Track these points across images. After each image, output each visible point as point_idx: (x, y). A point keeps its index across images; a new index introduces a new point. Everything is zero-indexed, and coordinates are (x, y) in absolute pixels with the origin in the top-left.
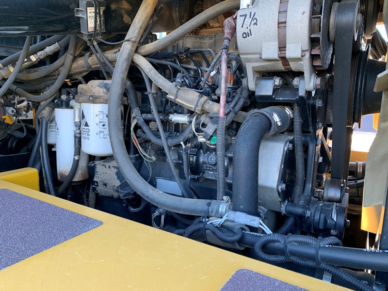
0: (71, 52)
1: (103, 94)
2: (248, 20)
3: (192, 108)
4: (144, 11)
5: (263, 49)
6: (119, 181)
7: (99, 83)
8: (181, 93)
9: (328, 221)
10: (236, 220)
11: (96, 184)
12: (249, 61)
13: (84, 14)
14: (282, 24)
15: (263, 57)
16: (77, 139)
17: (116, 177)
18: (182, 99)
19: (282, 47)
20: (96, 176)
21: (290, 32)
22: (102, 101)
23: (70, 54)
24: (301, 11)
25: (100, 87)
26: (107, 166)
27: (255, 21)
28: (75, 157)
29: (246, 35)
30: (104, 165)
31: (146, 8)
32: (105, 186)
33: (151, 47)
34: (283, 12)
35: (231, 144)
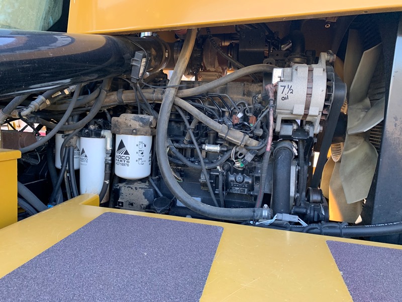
0: (106, 89)
1: (139, 127)
2: (286, 90)
3: (239, 143)
4: (183, 63)
5: (295, 108)
6: (146, 200)
7: (134, 117)
8: (230, 132)
9: (321, 216)
10: (283, 219)
11: (120, 205)
12: (281, 113)
13: (139, 64)
14: (309, 95)
15: (294, 113)
16: (108, 166)
17: (143, 197)
18: (231, 137)
19: (307, 108)
20: (121, 197)
21: (313, 100)
22: (143, 133)
23: (105, 90)
24: (321, 89)
25: (136, 120)
26: (134, 188)
27: (291, 91)
28: (106, 181)
29: (284, 99)
30: (130, 187)
31: (185, 61)
32: (130, 206)
33: (189, 93)
34: (310, 88)
35: (255, 167)
